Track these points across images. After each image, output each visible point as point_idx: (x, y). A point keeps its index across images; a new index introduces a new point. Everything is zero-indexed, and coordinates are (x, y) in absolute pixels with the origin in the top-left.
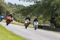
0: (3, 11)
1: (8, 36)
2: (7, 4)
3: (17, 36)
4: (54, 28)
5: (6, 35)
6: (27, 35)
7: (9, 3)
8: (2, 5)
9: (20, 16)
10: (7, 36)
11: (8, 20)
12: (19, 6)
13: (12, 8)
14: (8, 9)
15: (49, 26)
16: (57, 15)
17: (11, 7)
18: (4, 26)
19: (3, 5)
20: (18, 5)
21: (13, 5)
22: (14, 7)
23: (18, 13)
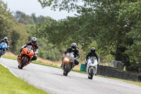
0: (4, 32)
1: (17, 91)
2: (13, 15)
3: (37, 90)
4: (123, 73)
5: (12, 87)
6: (60, 89)
7: (18, 13)
8: (3, 16)
9: (43, 43)
10: (13, 90)
11: (23, 55)
12: (42, 19)
13: (25, 24)
14: (16, 28)
15: (112, 66)
16: (131, 42)
17: (22, 22)
18: (6, 67)
19: (5, 18)
20: (39, 18)
21: (28, 17)
22: (31, 23)
23: (40, 37)
